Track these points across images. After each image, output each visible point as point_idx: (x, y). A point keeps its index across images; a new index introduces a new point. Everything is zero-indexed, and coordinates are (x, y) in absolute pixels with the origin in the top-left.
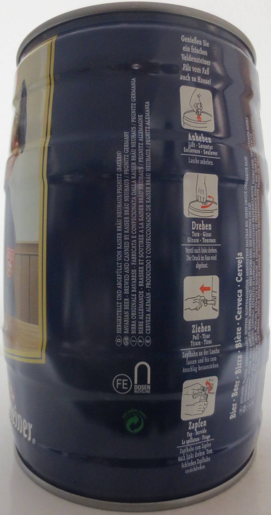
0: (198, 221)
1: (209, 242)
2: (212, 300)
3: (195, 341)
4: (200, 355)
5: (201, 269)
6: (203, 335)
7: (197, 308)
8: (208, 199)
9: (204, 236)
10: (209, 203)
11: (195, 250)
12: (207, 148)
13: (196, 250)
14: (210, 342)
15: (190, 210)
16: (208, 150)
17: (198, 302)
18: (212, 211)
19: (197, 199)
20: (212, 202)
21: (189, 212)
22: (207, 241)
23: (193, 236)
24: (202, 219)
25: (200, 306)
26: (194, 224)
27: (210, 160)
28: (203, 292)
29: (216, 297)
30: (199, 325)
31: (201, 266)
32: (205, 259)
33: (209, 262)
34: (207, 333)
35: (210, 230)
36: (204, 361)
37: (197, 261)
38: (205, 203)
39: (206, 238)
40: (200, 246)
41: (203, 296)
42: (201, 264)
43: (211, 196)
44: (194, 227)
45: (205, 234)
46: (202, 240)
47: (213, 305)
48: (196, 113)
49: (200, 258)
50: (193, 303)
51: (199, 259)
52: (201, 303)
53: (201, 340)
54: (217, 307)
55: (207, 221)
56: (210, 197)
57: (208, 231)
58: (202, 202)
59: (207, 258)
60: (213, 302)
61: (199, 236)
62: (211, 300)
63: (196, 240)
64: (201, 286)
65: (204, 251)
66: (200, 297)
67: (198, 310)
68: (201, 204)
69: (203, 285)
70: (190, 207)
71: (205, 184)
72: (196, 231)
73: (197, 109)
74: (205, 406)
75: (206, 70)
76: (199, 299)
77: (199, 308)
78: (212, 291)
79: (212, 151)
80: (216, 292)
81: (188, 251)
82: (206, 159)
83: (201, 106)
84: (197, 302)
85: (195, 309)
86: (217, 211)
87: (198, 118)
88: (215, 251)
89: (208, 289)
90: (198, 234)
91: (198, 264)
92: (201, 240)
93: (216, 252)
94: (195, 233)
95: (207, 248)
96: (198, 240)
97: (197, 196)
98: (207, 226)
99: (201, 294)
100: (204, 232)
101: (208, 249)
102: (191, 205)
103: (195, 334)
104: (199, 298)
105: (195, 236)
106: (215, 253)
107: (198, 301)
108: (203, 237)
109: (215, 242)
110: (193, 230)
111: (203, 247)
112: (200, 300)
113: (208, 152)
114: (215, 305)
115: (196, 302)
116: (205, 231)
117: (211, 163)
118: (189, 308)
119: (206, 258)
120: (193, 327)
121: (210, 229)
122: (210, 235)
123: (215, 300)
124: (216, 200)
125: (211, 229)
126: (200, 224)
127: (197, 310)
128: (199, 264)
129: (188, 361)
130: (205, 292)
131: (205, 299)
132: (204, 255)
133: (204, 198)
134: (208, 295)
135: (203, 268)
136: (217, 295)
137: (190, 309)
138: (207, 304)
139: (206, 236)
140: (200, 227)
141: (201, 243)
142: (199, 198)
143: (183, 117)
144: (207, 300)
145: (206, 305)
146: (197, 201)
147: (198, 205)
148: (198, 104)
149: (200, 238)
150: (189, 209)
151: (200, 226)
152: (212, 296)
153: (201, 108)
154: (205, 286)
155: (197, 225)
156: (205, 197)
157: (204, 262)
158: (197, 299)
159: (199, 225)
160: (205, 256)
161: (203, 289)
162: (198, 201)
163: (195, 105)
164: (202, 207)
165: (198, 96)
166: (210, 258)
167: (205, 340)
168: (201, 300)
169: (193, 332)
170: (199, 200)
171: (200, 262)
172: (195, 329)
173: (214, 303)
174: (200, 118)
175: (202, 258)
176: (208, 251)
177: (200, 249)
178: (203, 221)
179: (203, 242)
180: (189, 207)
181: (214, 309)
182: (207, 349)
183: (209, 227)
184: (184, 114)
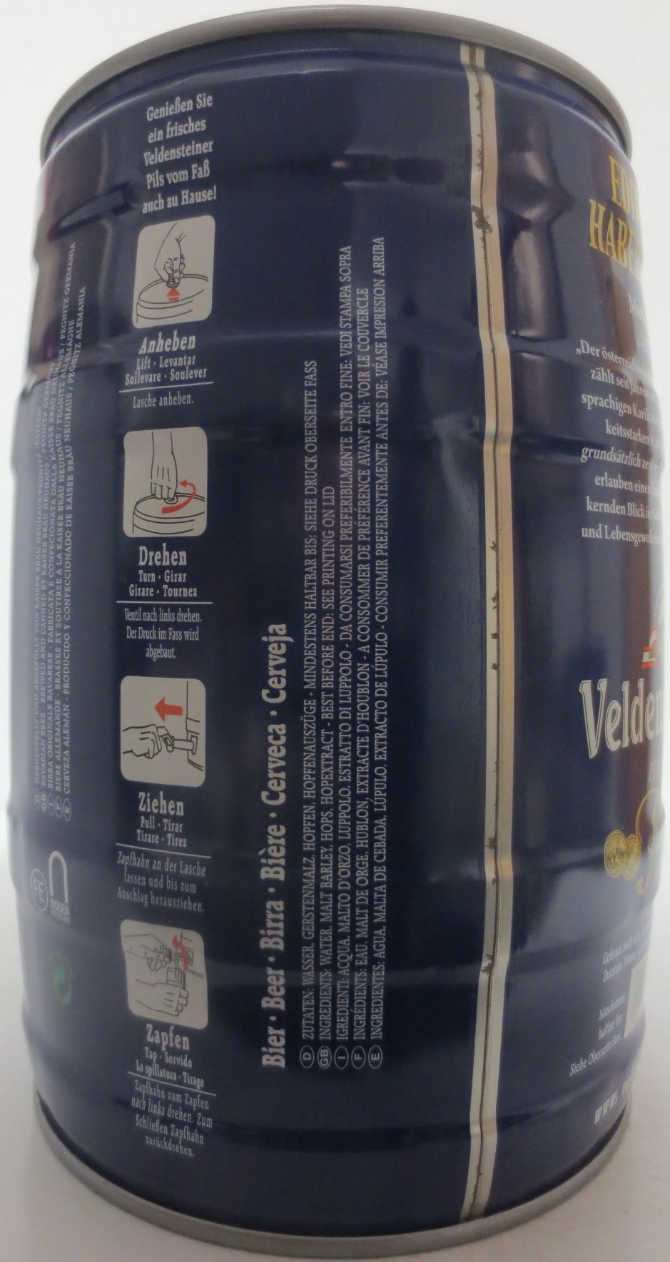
0: (154, 544)
1: (180, 595)
2: (187, 740)
3: (146, 831)
4: (154, 868)
5: (159, 660)
6: (165, 821)
7: (148, 753)
8: (181, 489)
9: (167, 581)
10: (182, 500)
11: (145, 614)
12: (180, 364)
13: (147, 615)
14: (182, 843)
15: (138, 522)
16: (182, 368)
17: (152, 740)
18: (191, 518)
19: (153, 493)
20: (191, 496)
21: (134, 525)
22: (176, 592)
23: (141, 581)
24: (163, 540)
25: (156, 751)
26: (143, 551)
27: (184, 391)
28: (163, 718)
29: (198, 734)
30: (155, 796)
31: (159, 654)
32: (168, 637)
33: (179, 646)
34: (175, 819)
35: (182, 566)
36: (165, 885)
37: (149, 641)
38: (173, 499)
39: (172, 585)
40: (157, 606)
41: (163, 727)
42: (159, 647)
43: (188, 481)
44: (143, 560)
45: (170, 575)
46: (162, 591)
47: (190, 752)
48: (168, 282)
49: (157, 634)
50: (141, 739)
51: (154, 637)
52: (159, 744)
53: (159, 831)
54: (201, 758)
55: (175, 543)
56: (184, 484)
57: (178, 569)
58: (165, 499)
59: (173, 634)
60: (189, 746)
61: (153, 580)
62: (184, 740)
63: (147, 589)
64: (158, 701)
65: (167, 617)
66: (158, 728)
67: (152, 758)
68: (163, 504)
69: (163, 701)
70: (136, 512)
71: (172, 453)
72: (147, 569)
73: (170, 272)
74: (183, 1001)
75: (200, 169)
76: (153, 733)
77: (154, 755)
78: (187, 718)
79: (192, 367)
80: (198, 722)
81: (130, 617)
82: (174, 392)
83: (181, 263)
84: (149, 740)
85: (144, 755)
86: (205, 516)
87: (170, 294)
88: (194, 617)
89: (176, 711)
90: (152, 577)
91: (151, 649)
92: (158, 592)
93: (199, 620)
94: (145, 575)
95: (174, 609)
96: (152, 590)
97: (153, 486)
98: (176, 557)
99: (159, 722)
100: (168, 571)
101: (176, 612)
102: (138, 507)
103: (147, 815)
104: (152, 729)
105: (145, 580)
106: (196, 624)
107: (151, 736)
108: (165, 583)
109: (195, 595)
110: (142, 568)
111: (165, 608)
112: (156, 734)
113: (183, 373)
114: (194, 754)
115: (148, 738)
116: (170, 567)
117: (187, 399)
118: (131, 751)
119: (170, 633)
120: (142, 797)
121: (183, 563)
122: (182, 578)
123: (194, 739)
124: (203, 490)
125: (185, 563)
126: (158, 553)
127: (149, 758)
128: (153, 647)
129: (127, 873)
130: (168, 717)
131: (168, 734)
132: (165, 626)
133: (169, 488)
134: (175, 725)
135: (164, 658)
136: (201, 728)
137: (134, 754)
138: (174, 748)
139: (172, 581)
140: (159, 560)
141: (158, 597)
142: (158, 489)
143: (138, 303)
144: (173, 739)
145: (170, 748)
146: (154, 496)
147: (154, 507)
148: (176, 259)
149: (158, 585)
150: (135, 517)
151: (156, 558)
152: (188, 731)
153: (182, 266)
154: (167, 702)
155: (151, 554)
156: (173, 485)
157: (167, 644)
158: (149, 732)
159: (155, 554)
160: (170, 629)
161: (163, 709)
162: (156, 497)
163: (168, 265)
164: (165, 510)
165: (177, 240)
166: (183, 635)
167: (169, 835)
168: (159, 736)
169: (142, 809)
170: (158, 495)
171: (156, 644)
172: (145, 802)
173: (191, 748)
174: (177, 293)
175: (162, 635)
176: (175, 616)
177: (157, 611)
178: (164, 545)
179: (165, 595)
180: (134, 513)
181: (190, 762)
182: (174, 859)
183: (182, 558)
184: (141, 293)
